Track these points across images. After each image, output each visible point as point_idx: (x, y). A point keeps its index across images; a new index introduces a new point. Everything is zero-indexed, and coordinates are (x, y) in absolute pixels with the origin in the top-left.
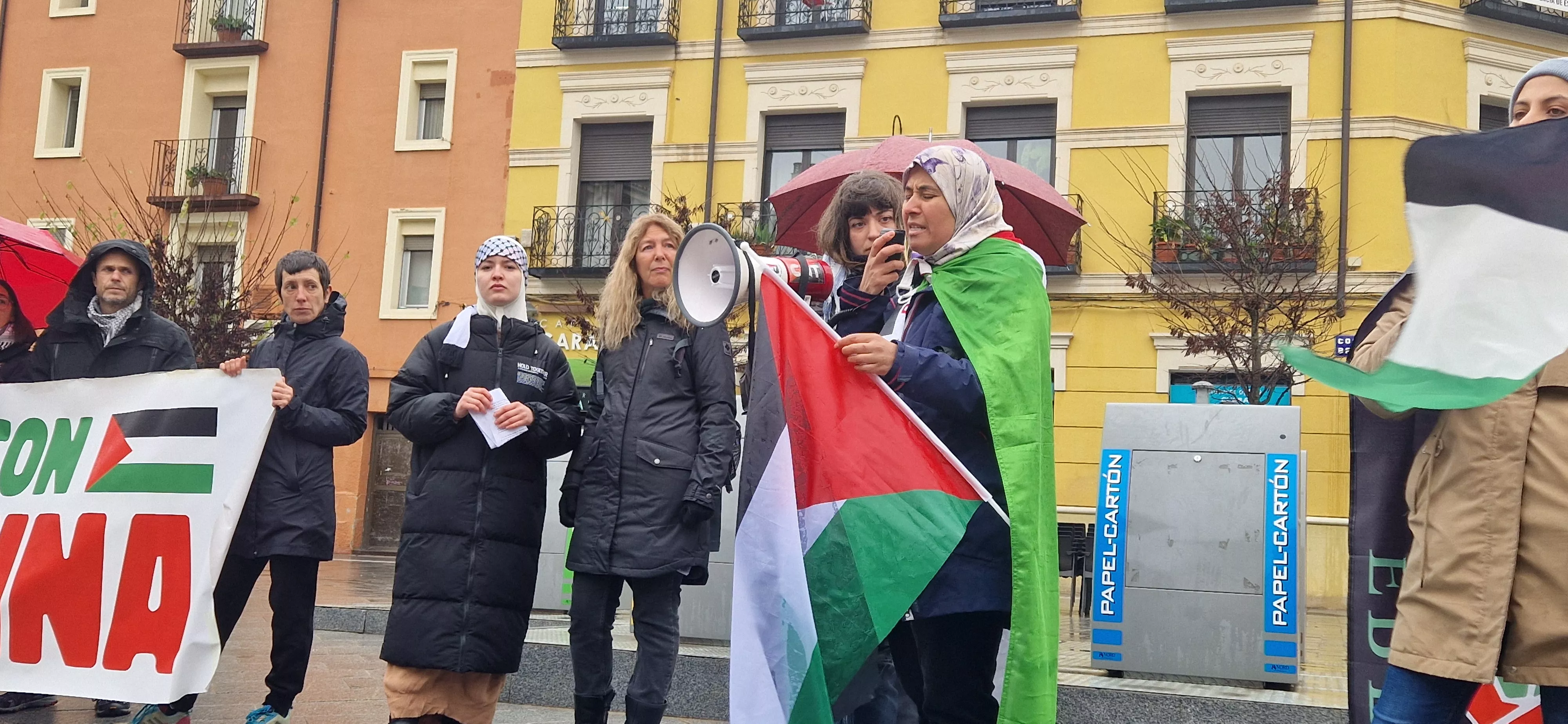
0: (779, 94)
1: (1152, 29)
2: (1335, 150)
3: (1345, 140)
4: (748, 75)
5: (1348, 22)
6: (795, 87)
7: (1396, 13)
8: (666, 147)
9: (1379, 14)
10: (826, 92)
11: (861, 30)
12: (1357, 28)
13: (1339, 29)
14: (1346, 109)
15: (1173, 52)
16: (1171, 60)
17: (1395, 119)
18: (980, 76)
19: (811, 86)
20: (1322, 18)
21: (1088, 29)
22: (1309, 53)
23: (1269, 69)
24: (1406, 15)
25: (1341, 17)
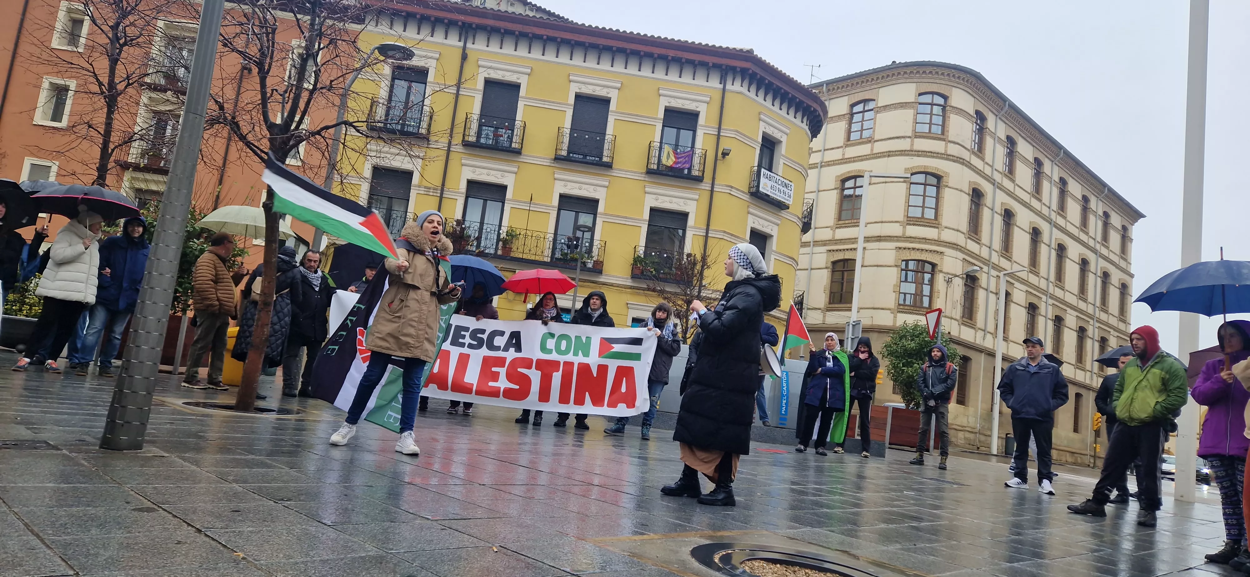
0: (477, 173)
1: (640, 178)
2: (701, 241)
3: (707, 237)
4: (463, 161)
5: (712, 191)
6: (485, 171)
7: (729, 191)
8: (419, 187)
9: (723, 191)
10: (499, 176)
11: (518, 152)
12: (715, 194)
13: (708, 194)
14: (708, 225)
15: (647, 189)
16: (646, 193)
17: (725, 232)
18: (569, 183)
19: (492, 172)
20: (703, 188)
21: (615, 173)
22: (697, 200)
23: (682, 204)
24: (732, 193)
25: (710, 189)
